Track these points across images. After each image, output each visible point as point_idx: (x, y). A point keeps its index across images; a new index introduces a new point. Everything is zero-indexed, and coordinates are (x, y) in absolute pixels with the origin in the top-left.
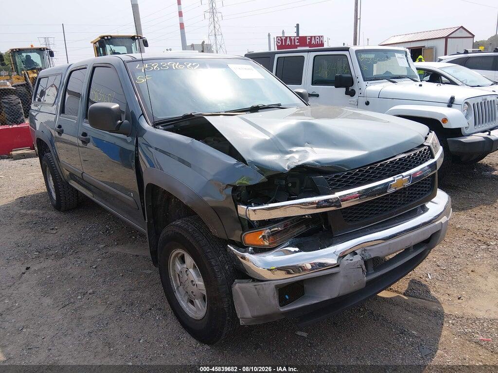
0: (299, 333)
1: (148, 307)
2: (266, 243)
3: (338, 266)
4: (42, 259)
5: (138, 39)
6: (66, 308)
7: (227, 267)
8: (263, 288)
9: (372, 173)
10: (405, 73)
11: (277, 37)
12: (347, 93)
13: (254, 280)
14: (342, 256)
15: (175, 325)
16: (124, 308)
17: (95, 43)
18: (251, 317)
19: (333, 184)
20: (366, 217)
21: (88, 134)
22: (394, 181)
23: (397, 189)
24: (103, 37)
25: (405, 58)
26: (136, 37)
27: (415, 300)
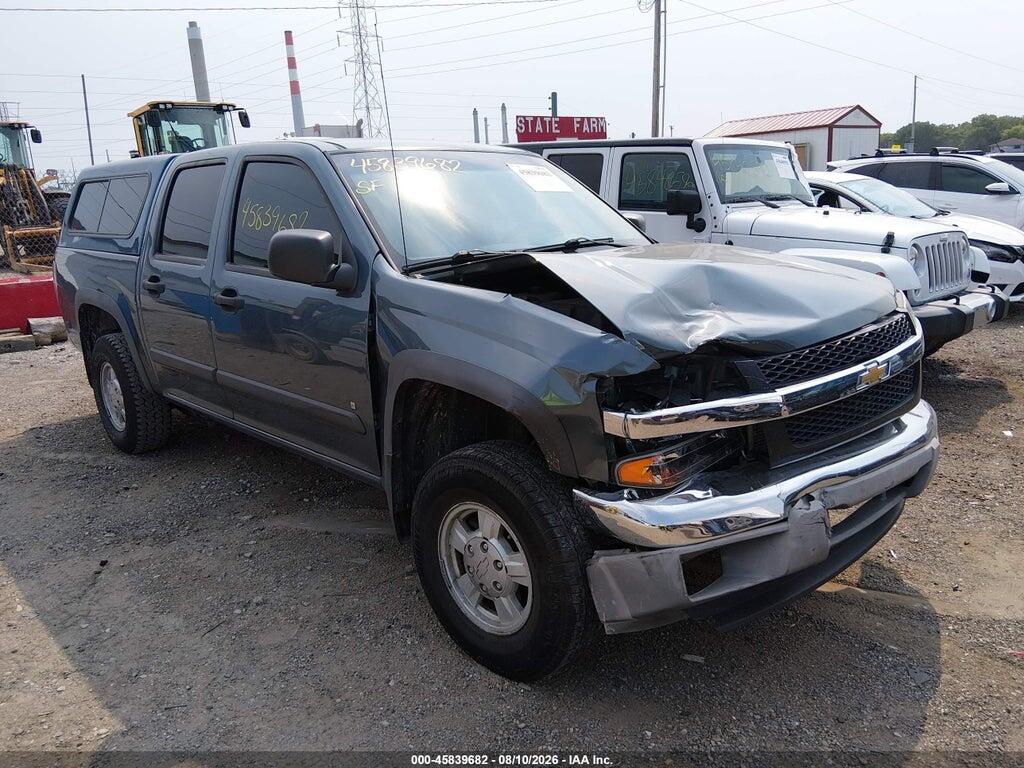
0: (687, 657)
1: (383, 623)
2: (658, 480)
3: (785, 520)
4: (127, 546)
5: (228, 110)
6: (217, 630)
7: (575, 531)
8: (658, 560)
9: (815, 360)
10: (787, 191)
11: (517, 117)
12: (690, 225)
13: (634, 548)
14: (791, 501)
15: (448, 654)
16: (335, 627)
17: (138, 117)
18: (630, 617)
19: (770, 375)
20: (821, 435)
21: (240, 292)
22: (865, 370)
23: (871, 385)
24: (155, 106)
25: (789, 162)
26: (225, 108)
27: (879, 594)
